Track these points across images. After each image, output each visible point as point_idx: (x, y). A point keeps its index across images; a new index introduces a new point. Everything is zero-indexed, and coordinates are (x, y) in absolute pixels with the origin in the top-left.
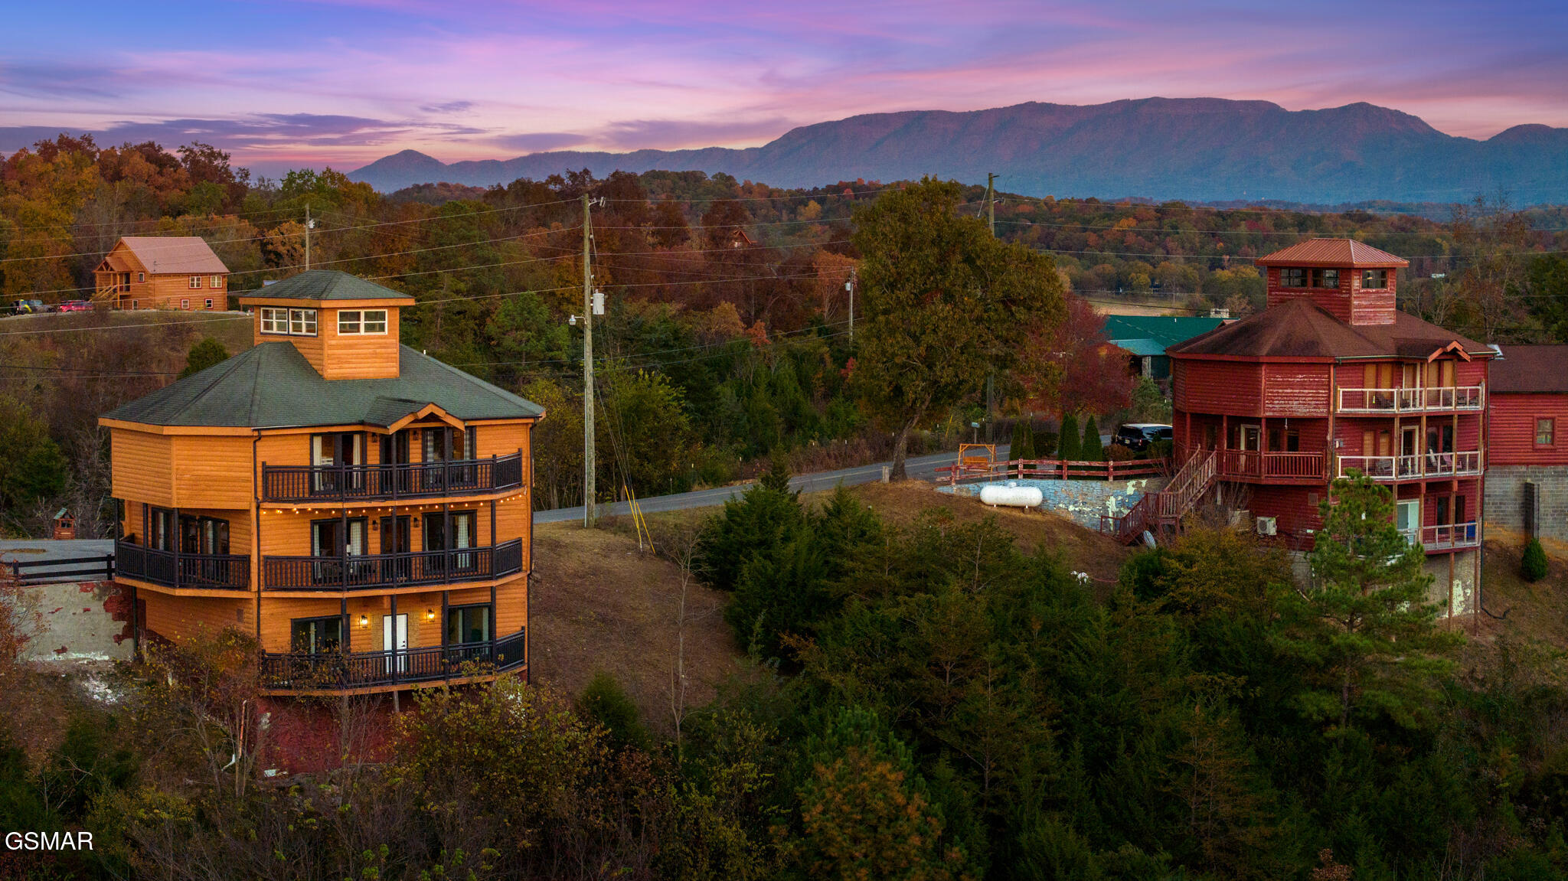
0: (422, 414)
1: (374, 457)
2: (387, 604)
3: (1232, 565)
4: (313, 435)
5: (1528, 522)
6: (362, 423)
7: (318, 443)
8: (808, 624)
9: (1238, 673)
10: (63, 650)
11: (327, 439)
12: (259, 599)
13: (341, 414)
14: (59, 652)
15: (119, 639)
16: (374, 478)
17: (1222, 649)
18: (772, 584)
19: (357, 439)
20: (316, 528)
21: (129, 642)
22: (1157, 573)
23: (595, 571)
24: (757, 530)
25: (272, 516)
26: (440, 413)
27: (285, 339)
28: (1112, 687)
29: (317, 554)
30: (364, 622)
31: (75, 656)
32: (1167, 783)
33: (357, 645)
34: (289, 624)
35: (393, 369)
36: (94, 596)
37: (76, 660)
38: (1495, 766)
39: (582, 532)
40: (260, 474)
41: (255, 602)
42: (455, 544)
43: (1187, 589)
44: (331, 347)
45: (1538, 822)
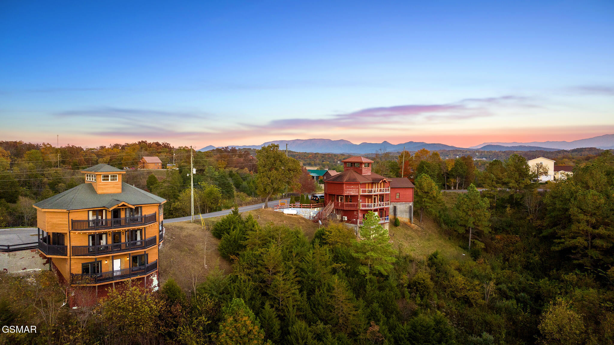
0: (120, 205)
1: (109, 216)
2: (111, 258)
3: (341, 233)
4: (89, 211)
5: (395, 214)
6: (104, 207)
7: (91, 213)
8: (238, 252)
9: (344, 262)
10: (25, 269)
11: (94, 211)
12: (70, 259)
13: (98, 204)
14: (23, 269)
15: (44, 264)
16: (109, 223)
17: (340, 255)
18: (230, 241)
19: (104, 211)
20: (91, 237)
21: (48, 265)
22: (323, 234)
23: (190, 235)
24: (228, 225)
25: (75, 234)
26: (126, 204)
27: (90, 182)
28: (314, 271)
29: (91, 244)
30: (106, 262)
31: (29, 270)
32: (329, 301)
33: (104, 270)
34: (81, 265)
35: (120, 191)
36: (36, 253)
37: (29, 271)
38: (402, 279)
39: (190, 224)
40: (70, 223)
41: (69, 260)
42: (136, 239)
43: (330, 239)
44: (99, 185)
45: (413, 294)
